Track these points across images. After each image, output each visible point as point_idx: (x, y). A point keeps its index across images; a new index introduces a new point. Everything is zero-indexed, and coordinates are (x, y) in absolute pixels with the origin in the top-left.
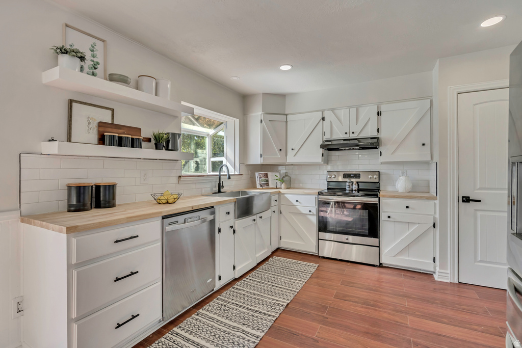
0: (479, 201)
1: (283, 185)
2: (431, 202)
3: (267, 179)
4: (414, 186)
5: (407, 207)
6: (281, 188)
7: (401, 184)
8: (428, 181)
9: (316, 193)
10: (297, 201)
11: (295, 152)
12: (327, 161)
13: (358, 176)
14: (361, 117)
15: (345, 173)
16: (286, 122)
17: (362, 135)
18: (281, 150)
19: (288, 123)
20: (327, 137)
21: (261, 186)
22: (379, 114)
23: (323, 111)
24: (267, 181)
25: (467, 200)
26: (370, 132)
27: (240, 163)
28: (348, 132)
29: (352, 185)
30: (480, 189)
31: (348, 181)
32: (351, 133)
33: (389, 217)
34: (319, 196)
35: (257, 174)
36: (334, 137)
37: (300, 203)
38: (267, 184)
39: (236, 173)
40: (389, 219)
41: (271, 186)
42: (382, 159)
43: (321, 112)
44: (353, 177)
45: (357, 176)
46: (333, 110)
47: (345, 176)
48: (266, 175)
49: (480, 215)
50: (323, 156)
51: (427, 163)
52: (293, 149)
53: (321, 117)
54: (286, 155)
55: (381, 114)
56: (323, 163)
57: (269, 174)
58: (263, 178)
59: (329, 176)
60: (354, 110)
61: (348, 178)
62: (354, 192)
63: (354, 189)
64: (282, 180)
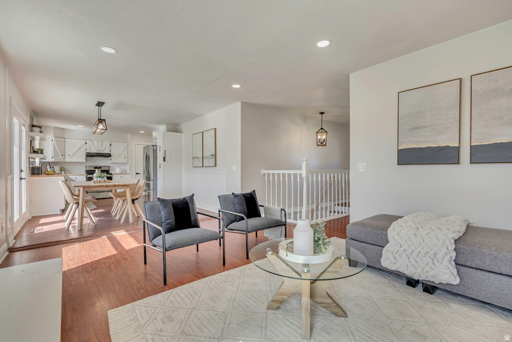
0: (140, 174)
2: (128, 175)
4: (122, 172)
5: (122, 177)
7: (118, 171)
8: (126, 170)
12: (87, 161)
13: (101, 168)
14: (103, 145)
15: (95, 167)
17: (104, 152)
18: (62, 155)
19: (66, 143)
20: (88, 151)
22: (111, 145)
23: (86, 140)
25: (137, 174)
26: (107, 151)
28: (98, 150)
36: (92, 152)
42: (111, 162)
46: (91, 140)
50: (85, 159)
51: (126, 163)
52: (69, 155)
54: (65, 158)
56: (85, 161)
59: (87, 168)
60: (100, 142)
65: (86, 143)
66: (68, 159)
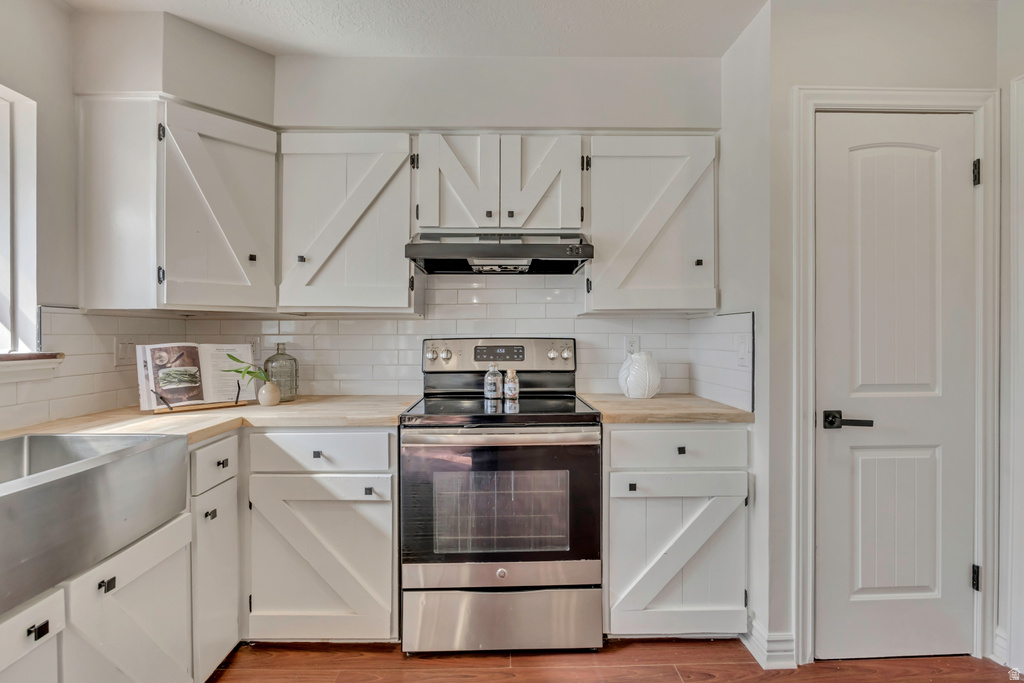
0: (869, 423)
1: (265, 393)
2: (739, 429)
3: (193, 370)
5: (682, 450)
6: (255, 403)
9: (392, 419)
10: (317, 455)
11: (310, 269)
12: (423, 305)
13: (518, 354)
14: (535, 167)
15: (480, 343)
16: (278, 156)
17: (539, 224)
18: (252, 258)
19: (286, 163)
20: (429, 221)
21: (162, 399)
22: (586, 163)
23: (413, 134)
24: (195, 378)
25: (832, 420)
26: (555, 219)
27: (43, 305)
28: (495, 210)
29: (503, 382)
30: (864, 387)
31: (491, 370)
32: (505, 214)
33: (633, 487)
34: (404, 432)
35: (144, 353)
36: (452, 224)
37: (329, 460)
38: (195, 390)
39: (23, 349)
40: (633, 494)
41: (210, 395)
42: (591, 303)
43: (405, 137)
44: (502, 358)
45: (515, 352)
46: (447, 132)
47: (480, 354)
48: (192, 357)
49: (863, 460)
50: (412, 287)
52: (302, 259)
53: (405, 153)
54: (278, 281)
55: (589, 164)
56: (412, 310)
57: (206, 351)
58: (175, 368)
59: (429, 355)
60: (512, 141)
61: (488, 360)
62: (508, 404)
63: (509, 393)
64: (264, 374)
65: (414, 161)
66: (295, 294)
